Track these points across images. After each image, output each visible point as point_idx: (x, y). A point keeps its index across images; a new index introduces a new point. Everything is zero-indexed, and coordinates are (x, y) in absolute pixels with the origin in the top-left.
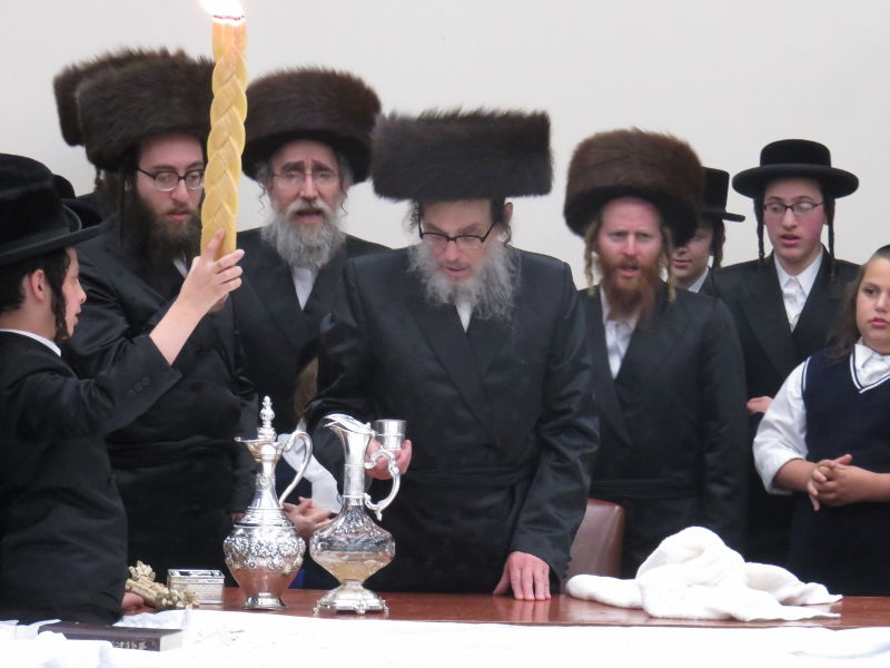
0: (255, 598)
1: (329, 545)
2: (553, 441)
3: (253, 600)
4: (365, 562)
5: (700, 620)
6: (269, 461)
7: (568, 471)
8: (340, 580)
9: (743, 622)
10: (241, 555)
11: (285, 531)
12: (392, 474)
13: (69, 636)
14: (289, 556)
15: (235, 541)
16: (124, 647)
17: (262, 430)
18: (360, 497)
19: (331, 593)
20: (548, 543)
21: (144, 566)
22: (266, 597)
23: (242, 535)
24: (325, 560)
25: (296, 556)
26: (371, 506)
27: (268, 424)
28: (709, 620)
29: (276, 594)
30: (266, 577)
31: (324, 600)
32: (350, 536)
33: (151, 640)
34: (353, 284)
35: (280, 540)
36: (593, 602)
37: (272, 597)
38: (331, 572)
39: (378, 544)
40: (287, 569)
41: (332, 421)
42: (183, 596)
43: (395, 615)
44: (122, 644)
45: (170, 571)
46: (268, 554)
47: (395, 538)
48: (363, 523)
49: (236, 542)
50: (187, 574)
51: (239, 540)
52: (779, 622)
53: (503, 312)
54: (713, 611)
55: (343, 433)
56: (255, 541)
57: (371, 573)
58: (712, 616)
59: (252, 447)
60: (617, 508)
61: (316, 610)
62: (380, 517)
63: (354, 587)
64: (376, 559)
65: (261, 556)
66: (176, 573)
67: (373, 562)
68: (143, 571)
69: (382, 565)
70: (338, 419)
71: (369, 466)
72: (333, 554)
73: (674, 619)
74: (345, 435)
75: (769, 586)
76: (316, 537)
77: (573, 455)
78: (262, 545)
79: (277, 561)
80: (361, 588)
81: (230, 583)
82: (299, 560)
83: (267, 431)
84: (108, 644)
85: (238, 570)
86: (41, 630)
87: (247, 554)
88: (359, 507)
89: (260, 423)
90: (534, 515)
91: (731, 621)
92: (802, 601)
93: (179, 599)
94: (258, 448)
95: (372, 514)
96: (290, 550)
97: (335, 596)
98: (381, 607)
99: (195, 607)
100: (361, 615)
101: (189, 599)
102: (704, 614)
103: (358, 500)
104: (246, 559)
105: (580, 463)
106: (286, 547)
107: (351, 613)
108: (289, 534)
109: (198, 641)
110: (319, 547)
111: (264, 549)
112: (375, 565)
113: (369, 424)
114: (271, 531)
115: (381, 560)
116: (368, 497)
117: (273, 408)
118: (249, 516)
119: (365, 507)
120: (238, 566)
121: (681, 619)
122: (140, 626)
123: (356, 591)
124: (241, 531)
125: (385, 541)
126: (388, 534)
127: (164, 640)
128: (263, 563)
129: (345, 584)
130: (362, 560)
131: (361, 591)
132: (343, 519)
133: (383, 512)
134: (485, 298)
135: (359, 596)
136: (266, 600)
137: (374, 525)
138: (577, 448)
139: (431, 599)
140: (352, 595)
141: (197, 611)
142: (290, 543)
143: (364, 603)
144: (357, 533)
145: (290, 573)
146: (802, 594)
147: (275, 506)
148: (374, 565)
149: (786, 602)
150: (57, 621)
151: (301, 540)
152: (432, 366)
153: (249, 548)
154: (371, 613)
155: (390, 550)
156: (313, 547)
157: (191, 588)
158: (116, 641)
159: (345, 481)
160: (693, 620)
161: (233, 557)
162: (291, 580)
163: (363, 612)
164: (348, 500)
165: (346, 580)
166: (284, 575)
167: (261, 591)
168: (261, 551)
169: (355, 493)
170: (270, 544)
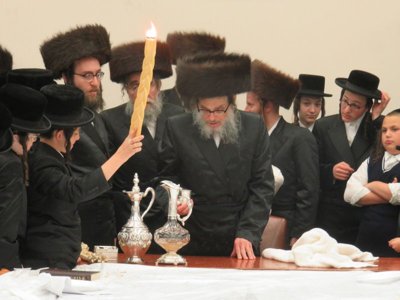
0: (131, 258)
1: (162, 236)
2: (254, 190)
3: (130, 259)
4: (178, 243)
5: (319, 268)
6: (137, 200)
7: (259, 203)
8: (167, 250)
9: (337, 268)
10: (125, 240)
11: (144, 230)
12: (189, 206)
13: (52, 275)
14: (145, 241)
16: (76, 279)
17: (134, 188)
18: (176, 216)
19: (163, 256)
20: (251, 234)
21: (84, 245)
23: (126, 232)
24: (161, 242)
25: (148, 240)
26: (180, 219)
27: (136, 185)
28: (323, 268)
29: (140, 256)
30: (136, 249)
31: (160, 259)
32: (171, 232)
33: (87, 276)
34: (170, 129)
35: (142, 234)
36: (274, 260)
37: (138, 258)
39: (183, 236)
40: (145, 246)
41: (163, 184)
42: (100, 258)
43: (190, 265)
44: (75, 278)
45: (95, 247)
46: (137, 239)
47: (190, 233)
48: (176, 227)
49: (123, 234)
50: (102, 248)
51: (124, 234)
52: (352, 268)
53: (234, 140)
54: (324, 264)
55: (168, 189)
56: (131, 234)
57: (180, 248)
58: (324, 266)
59: (130, 195)
60: (284, 220)
61: (157, 263)
62: (184, 224)
63: (173, 253)
65: (134, 241)
66: (97, 248)
67: (181, 243)
68: (84, 246)
69: (185, 244)
70: (166, 183)
72: (164, 239)
73: (308, 267)
75: (348, 254)
77: (262, 196)
78: (134, 236)
79: (140, 243)
80: (175, 254)
81: (120, 251)
82: (150, 242)
83: (136, 188)
84: (69, 278)
85: (124, 246)
86: (41, 272)
88: (175, 220)
89: (133, 185)
90: (245, 222)
91: (332, 268)
92: (362, 260)
93: (99, 258)
94: (132, 195)
95: (180, 223)
96: (146, 238)
97: (165, 257)
98: (184, 262)
99: (106, 262)
100: (175, 265)
101: (103, 259)
102: (320, 265)
103: (174, 217)
104: (127, 241)
105: (265, 200)
106: (144, 237)
107: (172, 265)
109: (107, 277)
110: (158, 237)
111: (135, 238)
113: (179, 185)
114: (138, 230)
115: (184, 242)
116: (179, 216)
117: (139, 178)
118: (128, 224)
119: (178, 220)
120: (124, 245)
121: (311, 267)
122: (83, 270)
123: (173, 255)
124: (125, 230)
125: (186, 234)
126: (187, 231)
127: (93, 276)
128: (135, 243)
129: (169, 252)
130: (177, 242)
131: (175, 255)
132: (168, 225)
133: (185, 222)
134: (226, 135)
135: (175, 257)
136: (136, 259)
137: (181, 227)
138: (264, 193)
139: (205, 259)
140: (172, 257)
141: (106, 263)
142: (146, 235)
143: (177, 260)
144: (174, 231)
145: (146, 248)
146: (362, 257)
147: (140, 220)
148: (181, 244)
149: (355, 260)
150: (48, 268)
151: (150, 234)
152: (204, 163)
153: (129, 237)
154: (180, 265)
155: (188, 238)
156: (155, 237)
157: (104, 254)
158: (73, 277)
159: (169, 209)
160: (315, 267)
161: (122, 241)
162: (146, 250)
163: (176, 264)
164: (170, 217)
165: (170, 250)
166: (143, 249)
167: (133, 255)
168: (134, 239)
169: (173, 214)
170: (137, 235)
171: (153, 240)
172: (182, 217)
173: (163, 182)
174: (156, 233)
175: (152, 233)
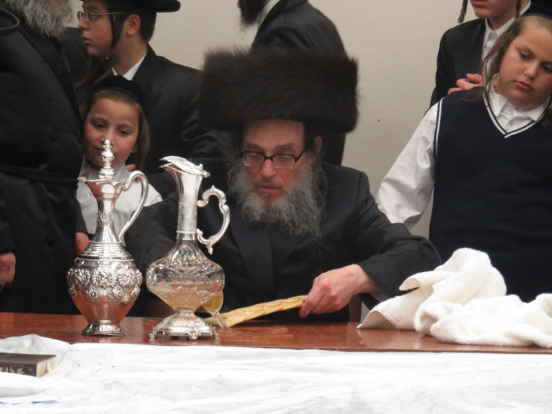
0: (97, 325)
1: (164, 275)
3: (94, 326)
4: (198, 293)
5: (505, 346)
6: (108, 199)
8: (174, 308)
10: (83, 286)
11: (124, 263)
12: (222, 211)
14: (127, 287)
15: (78, 273)
17: (103, 171)
18: (193, 232)
19: (166, 320)
22: (106, 324)
23: (84, 267)
24: (160, 289)
25: (134, 286)
26: (203, 240)
27: (108, 166)
28: (513, 347)
29: (115, 321)
30: (106, 306)
31: (160, 326)
32: (183, 269)
35: (120, 272)
37: (111, 324)
38: (166, 301)
39: (209, 275)
40: (126, 299)
41: (167, 162)
46: (109, 284)
47: (225, 270)
48: (195, 257)
54: (517, 338)
55: (178, 173)
56: (96, 273)
57: (203, 303)
58: (515, 342)
59: (93, 186)
61: (152, 336)
62: (211, 251)
63: (187, 315)
64: (207, 290)
65: (102, 287)
67: (205, 292)
69: (214, 295)
70: (173, 160)
71: (201, 204)
72: (168, 284)
73: (481, 345)
74: (179, 175)
76: (152, 269)
78: (102, 276)
79: (116, 291)
80: (193, 315)
82: (136, 290)
83: (108, 172)
87: (89, 285)
88: (191, 242)
94: (99, 187)
95: (203, 248)
96: (127, 281)
97: (169, 323)
98: (211, 334)
102: (508, 341)
103: (191, 235)
104: (88, 289)
106: (125, 278)
107: (184, 339)
108: (127, 266)
110: (155, 278)
111: (104, 280)
112: (206, 295)
114: (110, 263)
116: (200, 232)
118: (90, 250)
119: (198, 242)
120: (80, 295)
121: (487, 346)
123: (188, 319)
124: (82, 263)
125: (217, 273)
126: (218, 267)
128: (104, 293)
129: (179, 313)
131: (193, 319)
132: (177, 253)
133: (214, 246)
135: (191, 323)
136: (106, 327)
137: (205, 258)
140: (185, 323)
142: (128, 274)
143: (197, 330)
144: (190, 265)
145: (128, 303)
147: (115, 241)
151: (138, 271)
153: (91, 279)
154: (203, 339)
155: (220, 280)
156: (149, 278)
159: (180, 217)
160: (498, 346)
161: (76, 287)
162: (129, 308)
163: (195, 338)
164: (182, 235)
165: (180, 308)
166: (123, 304)
167: (101, 319)
168: (102, 282)
169: (189, 228)
170: (110, 275)
171: (143, 287)
172: (206, 236)
173: (166, 158)
174: (151, 271)
175: (141, 271)
